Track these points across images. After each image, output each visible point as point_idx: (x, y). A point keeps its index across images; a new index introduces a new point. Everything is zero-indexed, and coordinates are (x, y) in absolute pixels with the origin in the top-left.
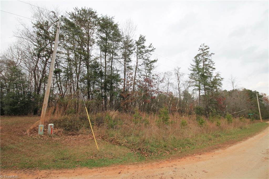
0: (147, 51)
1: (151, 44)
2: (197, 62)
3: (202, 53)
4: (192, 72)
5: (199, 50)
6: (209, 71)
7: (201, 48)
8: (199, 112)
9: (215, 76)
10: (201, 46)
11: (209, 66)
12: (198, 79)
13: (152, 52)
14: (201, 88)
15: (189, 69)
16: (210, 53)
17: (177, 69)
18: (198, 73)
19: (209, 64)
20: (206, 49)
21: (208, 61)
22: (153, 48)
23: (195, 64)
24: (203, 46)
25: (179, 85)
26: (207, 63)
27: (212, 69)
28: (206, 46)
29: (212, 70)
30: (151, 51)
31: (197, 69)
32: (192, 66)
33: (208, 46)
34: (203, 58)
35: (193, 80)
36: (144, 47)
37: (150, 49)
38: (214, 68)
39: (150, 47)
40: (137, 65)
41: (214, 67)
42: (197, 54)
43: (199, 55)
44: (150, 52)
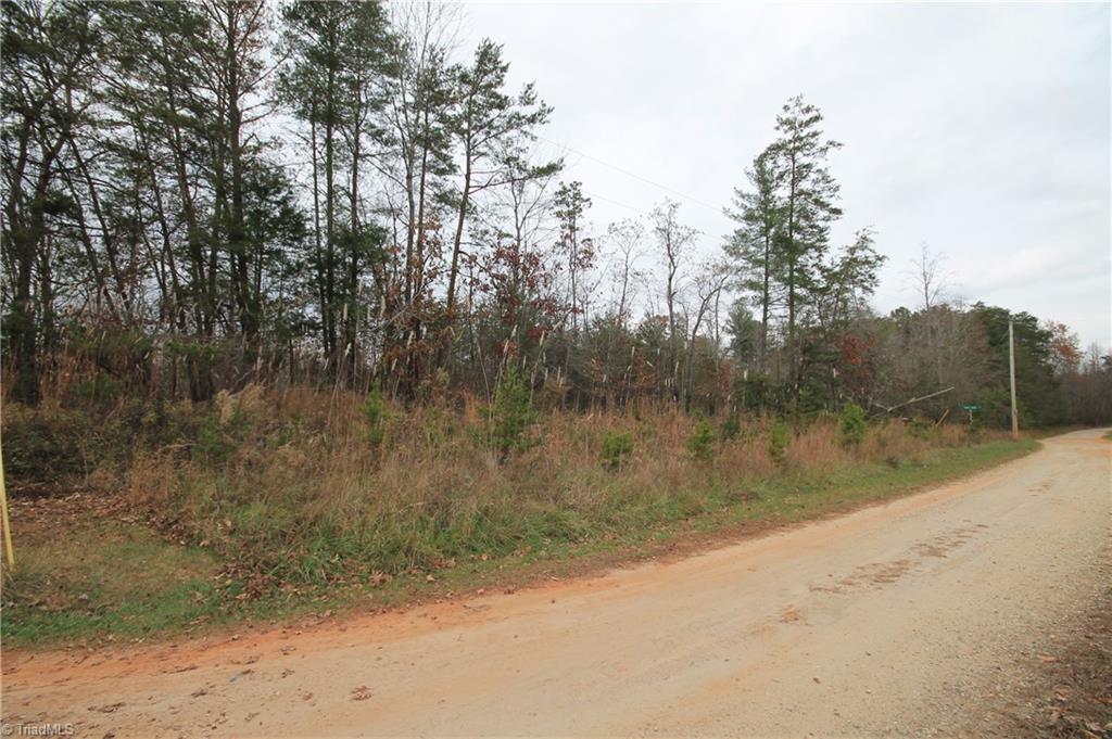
0: (515, 121)
1: (530, 87)
2: (764, 181)
3: (790, 142)
4: (743, 225)
5: (778, 128)
6: (817, 223)
7: (784, 117)
8: (756, 396)
9: (851, 249)
10: (786, 108)
11: (817, 202)
12: (764, 257)
13: (537, 124)
14: (774, 296)
15: (726, 211)
16: (821, 142)
17: (665, 210)
18: (764, 232)
19: (817, 189)
20: (807, 123)
21: (813, 176)
22: (544, 105)
23: (754, 189)
24: (797, 109)
25: (670, 279)
26: (805, 185)
27: (826, 214)
28: (808, 110)
29: (827, 219)
30: (532, 120)
31: (764, 214)
32: (741, 200)
33: (817, 110)
34: (791, 163)
35: (740, 263)
36: (501, 103)
37: (528, 111)
38: (839, 207)
39: (527, 100)
40: (468, 187)
41: (834, 204)
42: (768, 146)
43: (776, 148)
44: (526, 128)
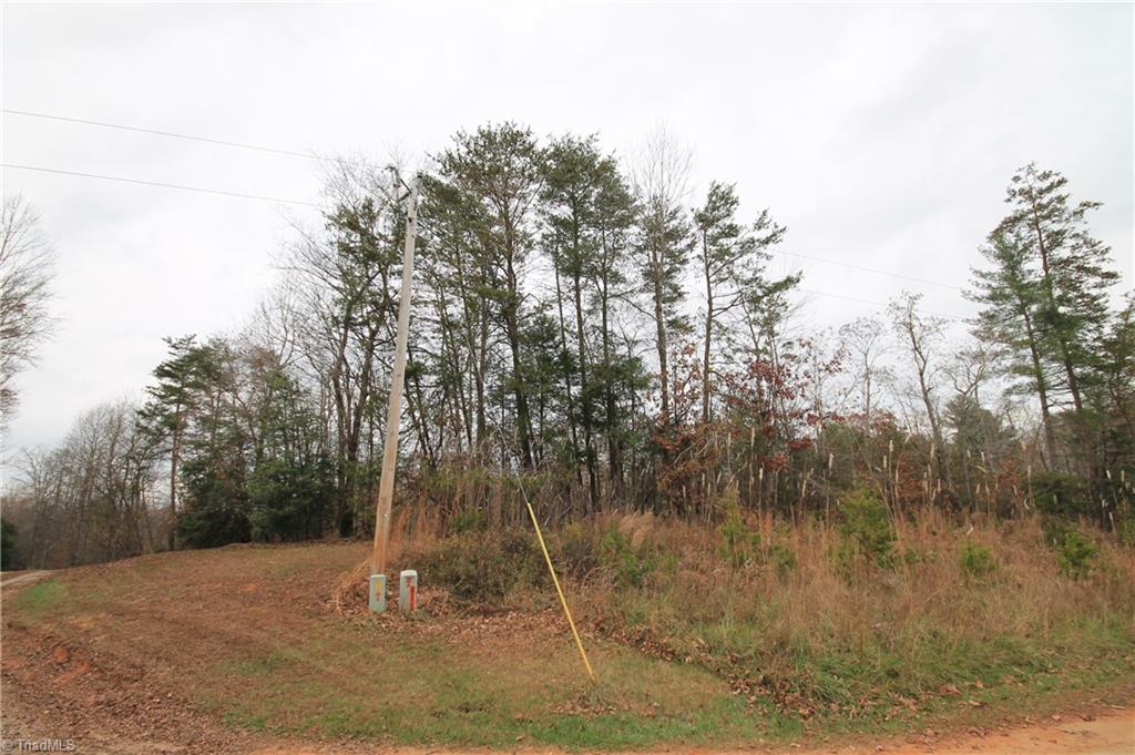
0: (749, 245)
1: (764, 213)
2: (1010, 258)
3: (1030, 212)
4: (989, 307)
5: (1009, 200)
6: (1086, 292)
7: (1017, 187)
8: (1057, 500)
9: (1122, 314)
10: (1016, 179)
11: (1079, 268)
12: (1026, 338)
13: (771, 245)
14: (1052, 380)
15: (965, 294)
16: (1072, 205)
17: (904, 303)
18: (1021, 310)
19: (1079, 255)
20: (1049, 189)
21: (1069, 242)
22: (776, 227)
23: (997, 267)
24: (1031, 177)
25: (921, 374)
26: (1063, 253)
27: (1098, 280)
28: (1046, 176)
29: (1102, 286)
30: (767, 241)
31: (1012, 287)
32: (982, 281)
33: (1057, 175)
34: (1036, 232)
35: (998, 347)
36: (732, 231)
37: (763, 234)
38: (1111, 271)
39: (759, 226)
40: (711, 310)
41: (1105, 268)
42: (1003, 219)
43: (1012, 222)
44: (761, 249)
